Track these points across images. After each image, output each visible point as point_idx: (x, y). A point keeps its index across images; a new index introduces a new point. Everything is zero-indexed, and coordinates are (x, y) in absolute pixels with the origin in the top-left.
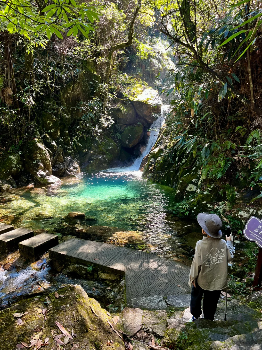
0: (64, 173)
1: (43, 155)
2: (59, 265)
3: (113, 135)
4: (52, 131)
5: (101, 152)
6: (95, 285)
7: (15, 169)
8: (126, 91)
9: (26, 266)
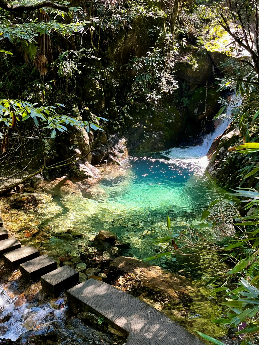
0: (107, 157)
1: (81, 140)
2: (75, 308)
3: (177, 101)
4: (95, 102)
5: (157, 128)
6: (104, 337)
7: (48, 157)
8: (202, 33)
9: (46, 301)
